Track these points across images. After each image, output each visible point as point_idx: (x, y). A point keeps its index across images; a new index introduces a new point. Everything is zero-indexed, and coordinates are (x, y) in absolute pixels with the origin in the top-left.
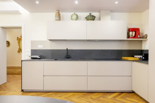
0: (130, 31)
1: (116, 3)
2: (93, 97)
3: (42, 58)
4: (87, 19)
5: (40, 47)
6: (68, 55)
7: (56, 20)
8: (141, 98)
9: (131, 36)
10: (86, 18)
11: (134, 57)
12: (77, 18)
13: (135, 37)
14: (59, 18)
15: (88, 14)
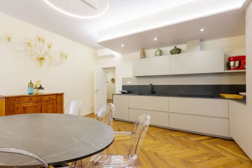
0: (231, 61)
1: (202, 30)
2: (173, 136)
3: (129, 93)
4: (172, 53)
5: (129, 83)
6: (153, 91)
7: (141, 58)
8: (241, 149)
9: (232, 67)
10: (170, 52)
11: (239, 94)
12: (161, 54)
13: (238, 68)
14: (144, 55)
15: (173, 48)
